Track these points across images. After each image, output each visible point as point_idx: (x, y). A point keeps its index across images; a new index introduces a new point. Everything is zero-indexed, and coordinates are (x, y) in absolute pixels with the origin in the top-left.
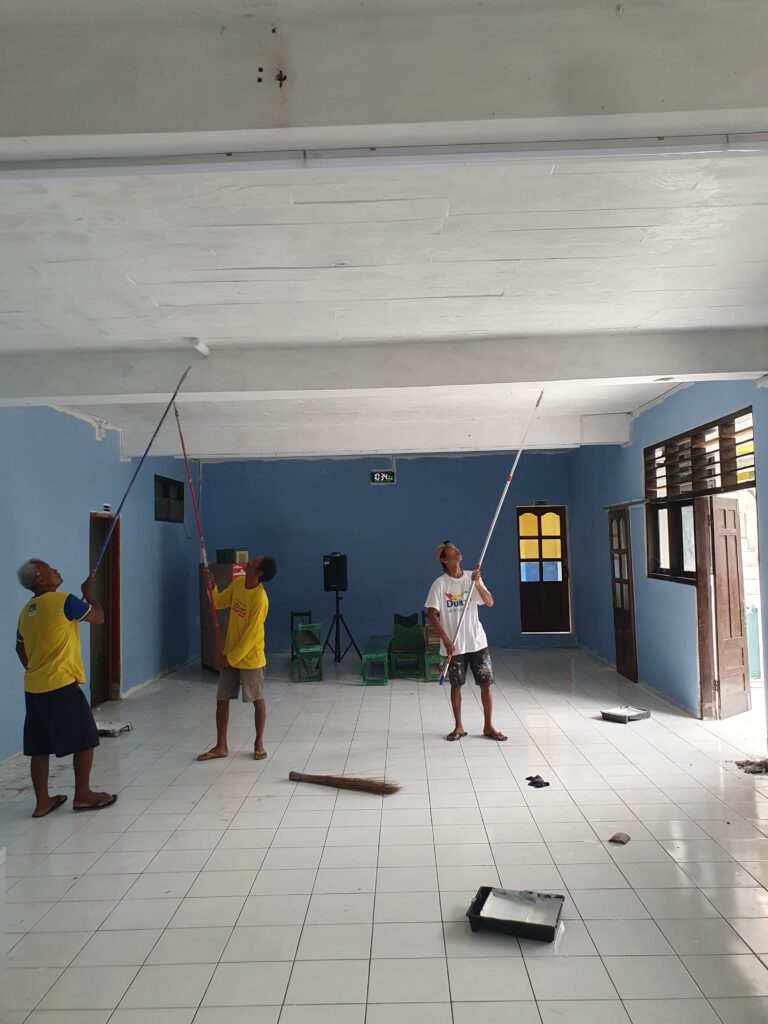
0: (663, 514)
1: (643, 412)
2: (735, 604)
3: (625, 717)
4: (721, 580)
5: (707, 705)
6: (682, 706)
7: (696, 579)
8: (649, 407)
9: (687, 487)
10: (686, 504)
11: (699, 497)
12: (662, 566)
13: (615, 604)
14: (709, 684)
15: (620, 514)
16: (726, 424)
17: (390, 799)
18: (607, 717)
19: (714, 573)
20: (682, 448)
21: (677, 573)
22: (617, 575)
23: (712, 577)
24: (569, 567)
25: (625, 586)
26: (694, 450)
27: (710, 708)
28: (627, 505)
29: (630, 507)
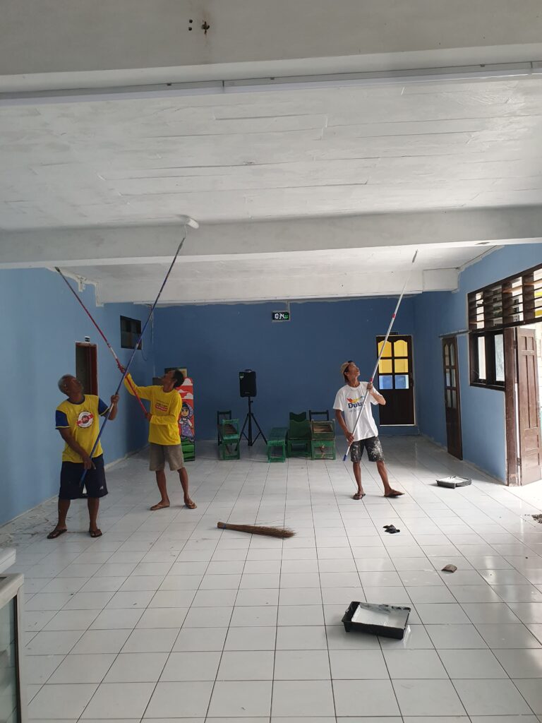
0: (481, 341)
1: (467, 268)
2: (533, 404)
3: (453, 484)
4: (523, 387)
5: (512, 476)
6: (495, 476)
7: (505, 387)
8: (472, 264)
9: (498, 321)
10: (498, 333)
11: (508, 328)
12: (480, 378)
13: (446, 404)
14: (513, 460)
15: (451, 341)
16: (527, 275)
17: (287, 541)
18: (440, 484)
19: (518, 382)
20: (495, 293)
21: (491, 382)
22: (448, 384)
23: (516, 385)
24: (414, 379)
25: (454, 392)
26: (504, 294)
27: (514, 477)
28: (455, 334)
29: (458, 336)
